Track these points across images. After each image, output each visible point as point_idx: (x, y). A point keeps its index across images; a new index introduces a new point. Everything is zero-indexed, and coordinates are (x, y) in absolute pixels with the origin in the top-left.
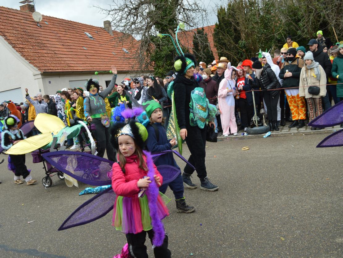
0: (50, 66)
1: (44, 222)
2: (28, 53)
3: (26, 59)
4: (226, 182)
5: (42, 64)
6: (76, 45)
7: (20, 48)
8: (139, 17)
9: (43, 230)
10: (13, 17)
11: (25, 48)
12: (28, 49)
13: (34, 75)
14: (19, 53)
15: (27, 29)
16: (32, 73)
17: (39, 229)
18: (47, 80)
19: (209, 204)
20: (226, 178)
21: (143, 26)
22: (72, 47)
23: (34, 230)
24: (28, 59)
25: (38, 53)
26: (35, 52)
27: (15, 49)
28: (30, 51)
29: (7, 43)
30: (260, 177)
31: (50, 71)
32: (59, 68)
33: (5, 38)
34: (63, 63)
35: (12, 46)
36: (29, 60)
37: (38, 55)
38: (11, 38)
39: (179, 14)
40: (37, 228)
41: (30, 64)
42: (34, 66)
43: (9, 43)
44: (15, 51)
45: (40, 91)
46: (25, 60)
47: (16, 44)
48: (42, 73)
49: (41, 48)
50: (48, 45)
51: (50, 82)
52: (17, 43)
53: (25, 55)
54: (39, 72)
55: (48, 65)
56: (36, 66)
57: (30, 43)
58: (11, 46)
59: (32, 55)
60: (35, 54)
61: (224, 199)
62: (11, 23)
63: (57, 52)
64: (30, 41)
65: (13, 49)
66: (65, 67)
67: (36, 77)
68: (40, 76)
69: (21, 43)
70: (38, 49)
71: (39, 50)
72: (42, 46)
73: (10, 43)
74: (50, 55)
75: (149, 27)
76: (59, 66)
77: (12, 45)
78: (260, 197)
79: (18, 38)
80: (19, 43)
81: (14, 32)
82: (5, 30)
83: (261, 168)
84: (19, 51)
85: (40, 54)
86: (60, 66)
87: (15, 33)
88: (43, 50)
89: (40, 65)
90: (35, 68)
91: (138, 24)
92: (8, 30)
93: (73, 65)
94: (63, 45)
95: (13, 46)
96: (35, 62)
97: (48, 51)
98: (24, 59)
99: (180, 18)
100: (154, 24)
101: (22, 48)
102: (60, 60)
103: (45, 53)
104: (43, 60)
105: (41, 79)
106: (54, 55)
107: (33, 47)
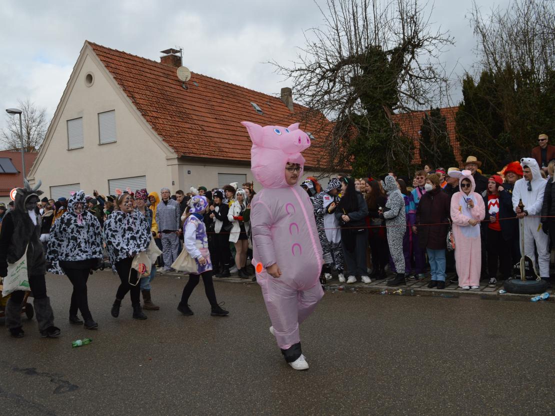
0: (192, 148)
1: (145, 394)
2: (163, 125)
3: (159, 134)
4: (465, 373)
5: (181, 143)
6: (235, 120)
7: (152, 116)
8: (337, 84)
9: (141, 408)
10: (148, 71)
11: (160, 118)
12: (164, 120)
13: (167, 159)
14: (150, 124)
15: (166, 91)
16: (165, 155)
17: (133, 404)
18: (186, 168)
19: (431, 410)
20: (464, 366)
21: (342, 98)
22: (228, 123)
23: (126, 404)
24: (161, 135)
25: (178, 126)
26: (174, 126)
27: (145, 118)
28: (166, 123)
29: (135, 108)
30: (529, 373)
31: (192, 155)
32: (206, 152)
33: (134, 101)
34: (213, 145)
35: (141, 114)
36: (164, 136)
37: (177, 129)
38: (141, 101)
39: (403, 82)
40: (131, 402)
41: (164, 143)
42: (170, 146)
43: (138, 109)
44: (145, 121)
45: (173, 184)
46: (158, 136)
47: (148, 111)
48: (180, 157)
49: (183, 120)
50: (194, 117)
51: (189, 172)
52: (149, 109)
53: (158, 129)
54: (176, 156)
55: (190, 146)
56: (172, 146)
57: (168, 112)
58: (139, 114)
59: (169, 130)
60: (174, 129)
61: (458, 406)
62: (144, 80)
63: (205, 128)
64: (168, 108)
65: (142, 118)
66: (215, 152)
67: (170, 162)
68: (176, 162)
69: (155, 110)
70: (179, 121)
71: (179, 123)
72: (185, 116)
73: (140, 109)
74: (195, 132)
75: (351, 101)
76: (205, 149)
77: (141, 112)
78: (529, 412)
79: (151, 102)
80: (151, 109)
81: (148, 93)
82: (135, 89)
83: (531, 357)
84: (151, 122)
85: (181, 128)
86: (207, 149)
87: (149, 95)
88: (185, 124)
89: (178, 145)
90: (170, 148)
91: (335, 94)
92: (138, 90)
93: (227, 150)
94: (216, 118)
95: (144, 113)
96: (171, 139)
97: (192, 125)
98: (155, 133)
99: (402, 90)
100: (360, 97)
101: (156, 117)
102: (210, 140)
103: (188, 128)
104: (184, 138)
105: (177, 166)
106: (201, 132)
107: (171, 117)
